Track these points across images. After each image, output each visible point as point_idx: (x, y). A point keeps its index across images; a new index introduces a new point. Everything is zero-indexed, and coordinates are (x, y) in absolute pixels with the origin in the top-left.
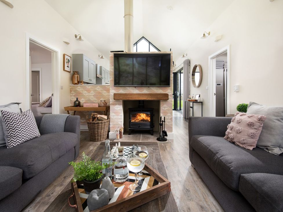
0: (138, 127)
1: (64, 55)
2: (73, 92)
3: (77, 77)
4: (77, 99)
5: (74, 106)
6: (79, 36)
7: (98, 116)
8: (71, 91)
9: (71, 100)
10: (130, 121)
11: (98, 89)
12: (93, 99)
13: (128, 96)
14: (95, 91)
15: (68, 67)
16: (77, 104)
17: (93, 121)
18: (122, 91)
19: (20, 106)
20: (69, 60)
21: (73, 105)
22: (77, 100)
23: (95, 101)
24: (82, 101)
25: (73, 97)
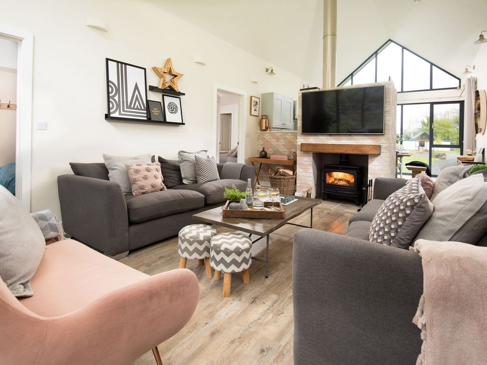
0: (335, 191)
1: (251, 97)
2: (260, 141)
3: (266, 122)
4: (264, 148)
5: (260, 158)
6: (271, 69)
7: (281, 170)
8: (258, 139)
9: (258, 150)
10: (325, 181)
11: (288, 137)
12: (282, 149)
13: (319, 148)
14: (285, 139)
15: (255, 110)
16: (264, 155)
17: (275, 175)
18: (313, 140)
19: (208, 154)
20: (257, 102)
21: (259, 156)
22: (263, 151)
23: (284, 153)
24: (269, 151)
25: (260, 146)
